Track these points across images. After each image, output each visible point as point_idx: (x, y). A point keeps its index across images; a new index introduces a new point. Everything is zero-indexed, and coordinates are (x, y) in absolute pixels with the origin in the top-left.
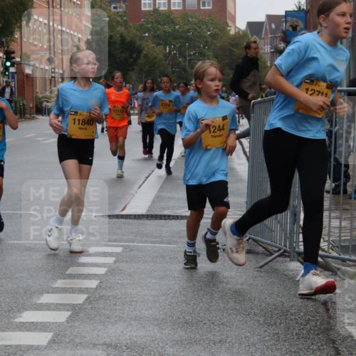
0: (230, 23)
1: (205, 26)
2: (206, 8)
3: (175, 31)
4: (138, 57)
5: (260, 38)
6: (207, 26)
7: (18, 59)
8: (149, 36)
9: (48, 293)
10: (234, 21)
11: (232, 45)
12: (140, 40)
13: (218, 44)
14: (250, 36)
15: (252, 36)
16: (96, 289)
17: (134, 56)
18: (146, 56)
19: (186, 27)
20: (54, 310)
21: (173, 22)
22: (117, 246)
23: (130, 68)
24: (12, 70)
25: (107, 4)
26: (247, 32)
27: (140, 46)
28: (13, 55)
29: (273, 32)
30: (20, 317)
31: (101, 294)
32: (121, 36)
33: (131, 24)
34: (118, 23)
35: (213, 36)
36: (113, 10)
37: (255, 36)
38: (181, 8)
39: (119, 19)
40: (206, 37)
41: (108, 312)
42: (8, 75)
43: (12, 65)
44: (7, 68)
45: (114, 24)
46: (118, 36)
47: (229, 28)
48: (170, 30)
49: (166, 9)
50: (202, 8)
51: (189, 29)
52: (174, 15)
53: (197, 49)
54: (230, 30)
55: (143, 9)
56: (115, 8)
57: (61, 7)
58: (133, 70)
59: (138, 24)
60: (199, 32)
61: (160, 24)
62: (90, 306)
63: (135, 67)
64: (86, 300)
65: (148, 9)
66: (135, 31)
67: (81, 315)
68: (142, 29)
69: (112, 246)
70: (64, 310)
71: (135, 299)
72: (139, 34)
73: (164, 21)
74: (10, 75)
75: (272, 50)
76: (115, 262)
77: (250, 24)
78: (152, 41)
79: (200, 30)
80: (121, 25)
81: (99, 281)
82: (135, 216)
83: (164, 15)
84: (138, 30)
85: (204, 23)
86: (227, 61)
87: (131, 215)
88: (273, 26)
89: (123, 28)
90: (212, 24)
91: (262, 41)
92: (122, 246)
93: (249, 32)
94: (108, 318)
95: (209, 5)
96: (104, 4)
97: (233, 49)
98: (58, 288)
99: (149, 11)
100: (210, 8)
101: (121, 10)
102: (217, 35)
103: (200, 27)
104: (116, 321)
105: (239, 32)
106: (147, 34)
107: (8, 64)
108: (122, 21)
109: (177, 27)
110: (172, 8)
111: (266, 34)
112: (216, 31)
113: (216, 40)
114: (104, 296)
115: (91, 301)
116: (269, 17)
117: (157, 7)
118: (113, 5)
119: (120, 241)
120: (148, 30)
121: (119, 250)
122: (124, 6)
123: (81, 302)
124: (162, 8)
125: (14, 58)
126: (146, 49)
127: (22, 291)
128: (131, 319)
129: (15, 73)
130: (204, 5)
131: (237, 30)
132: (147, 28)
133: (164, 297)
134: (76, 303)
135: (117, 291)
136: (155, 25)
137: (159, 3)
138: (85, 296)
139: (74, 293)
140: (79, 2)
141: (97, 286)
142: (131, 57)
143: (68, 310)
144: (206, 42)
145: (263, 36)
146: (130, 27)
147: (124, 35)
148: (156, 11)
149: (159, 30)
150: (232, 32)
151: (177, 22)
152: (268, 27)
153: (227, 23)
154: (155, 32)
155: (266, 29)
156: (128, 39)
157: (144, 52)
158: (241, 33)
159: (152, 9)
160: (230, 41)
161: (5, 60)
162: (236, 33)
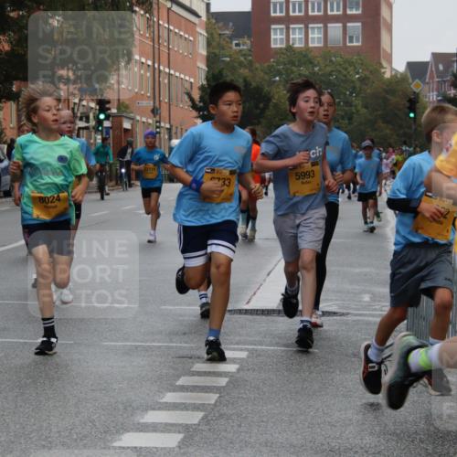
0: (385, 64)
1: (352, 68)
2: (355, 44)
3: (314, 73)
4: (266, 107)
5: (424, 82)
6: (356, 68)
7: (114, 111)
8: (280, 81)
9: (154, 409)
10: (390, 61)
11: (387, 92)
12: (268, 86)
13: (369, 91)
14: (410, 80)
15: (414, 79)
16: (215, 405)
17: (261, 105)
18: (276, 106)
19: (328, 69)
20: (162, 432)
21: (311, 63)
22: (242, 350)
23: (256, 121)
24: (107, 124)
25: (227, 39)
26: (406, 75)
27: (269, 93)
28: (107, 106)
29: (440, 74)
30: (120, 440)
31: (222, 411)
32: (245, 81)
33: (257, 65)
34: (241, 64)
35: (362, 80)
36: (234, 48)
37: (417, 80)
38: (321, 45)
39: (242, 59)
40: (353, 82)
41: (230, 435)
42: (102, 131)
43: (107, 118)
44: (100, 122)
45: (236, 64)
46: (241, 80)
47: (383, 70)
48: (307, 73)
49: (303, 45)
50: (348, 44)
51: (332, 71)
52: (312, 54)
53: (342, 97)
54: (384, 73)
55: (273, 46)
56: (237, 45)
57: (169, 44)
58: (259, 123)
59: (266, 65)
60: (345, 76)
61: (293, 64)
62: (208, 427)
63: (262, 120)
64: (203, 419)
65: (278, 46)
66: (262, 74)
67: (197, 439)
68: (272, 71)
69: (234, 349)
70: (175, 432)
71: (265, 419)
72: (267, 77)
73: (299, 61)
74: (104, 130)
75: (439, 98)
76: (238, 370)
77: (410, 65)
78: (284, 86)
79: (345, 73)
80: (245, 67)
81: (218, 395)
82: (263, 310)
83: (301, 53)
84: (266, 73)
85: (351, 64)
86: (379, 113)
87: (257, 310)
88: (441, 67)
89: (247, 71)
90: (362, 64)
91: (426, 87)
92: (247, 350)
93: (409, 75)
94: (231, 443)
95: (358, 41)
96: (224, 40)
97: (389, 97)
98: (166, 403)
99: (281, 49)
100: (360, 44)
101: (245, 47)
102: (369, 78)
103: (346, 69)
104: (241, 447)
105: (396, 75)
106: (277, 78)
107: (102, 116)
108: (245, 62)
109: (316, 69)
110: (311, 45)
111: (432, 77)
112: (367, 73)
113: (366, 85)
114: (225, 414)
115: (208, 420)
116: (435, 55)
117: (291, 43)
118: (235, 42)
119: (245, 344)
120: (279, 73)
121: (243, 355)
122: (248, 42)
123: (196, 422)
124: (297, 45)
125: (109, 109)
126: (276, 97)
127: (121, 407)
128: (260, 444)
129: (111, 128)
130: (351, 41)
131: (393, 73)
132: (278, 70)
133: (302, 417)
134: (189, 423)
135: (242, 409)
136: (288, 66)
137: (294, 39)
138: (200, 415)
139: (187, 410)
140: (191, 38)
141: (216, 402)
142: (257, 107)
143: (179, 432)
144: (354, 88)
145: (427, 80)
146: (257, 69)
147: (248, 79)
148: (289, 48)
149: (293, 72)
150: (388, 75)
151: (316, 62)
152: (434, 69)
153: (381, 64)
154: (288, 75)
155: (432, 71)
156: (254, 84)
157: (274, 101)
158: (399, 76)
159: (284, 46)
160: (385, 87)
161: (97, 112)
162: (391, 76)
